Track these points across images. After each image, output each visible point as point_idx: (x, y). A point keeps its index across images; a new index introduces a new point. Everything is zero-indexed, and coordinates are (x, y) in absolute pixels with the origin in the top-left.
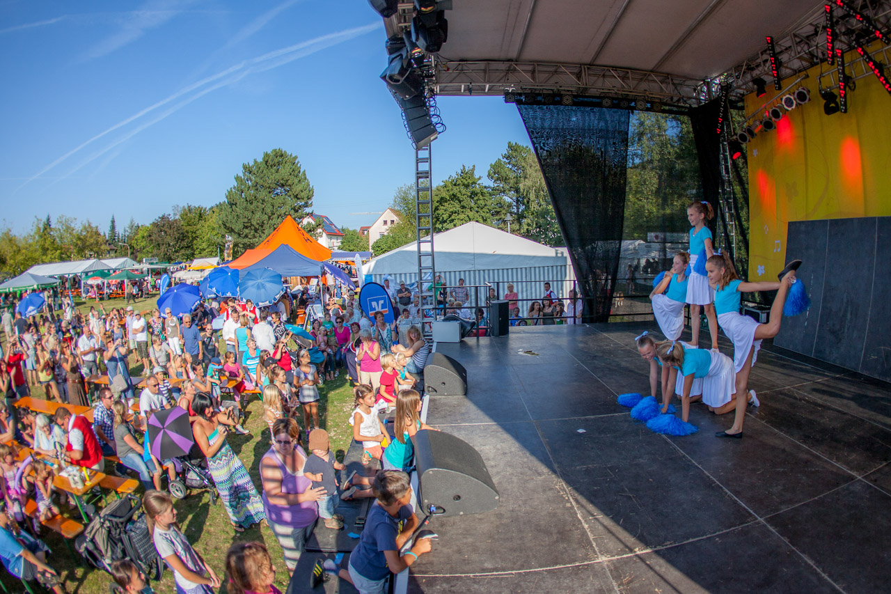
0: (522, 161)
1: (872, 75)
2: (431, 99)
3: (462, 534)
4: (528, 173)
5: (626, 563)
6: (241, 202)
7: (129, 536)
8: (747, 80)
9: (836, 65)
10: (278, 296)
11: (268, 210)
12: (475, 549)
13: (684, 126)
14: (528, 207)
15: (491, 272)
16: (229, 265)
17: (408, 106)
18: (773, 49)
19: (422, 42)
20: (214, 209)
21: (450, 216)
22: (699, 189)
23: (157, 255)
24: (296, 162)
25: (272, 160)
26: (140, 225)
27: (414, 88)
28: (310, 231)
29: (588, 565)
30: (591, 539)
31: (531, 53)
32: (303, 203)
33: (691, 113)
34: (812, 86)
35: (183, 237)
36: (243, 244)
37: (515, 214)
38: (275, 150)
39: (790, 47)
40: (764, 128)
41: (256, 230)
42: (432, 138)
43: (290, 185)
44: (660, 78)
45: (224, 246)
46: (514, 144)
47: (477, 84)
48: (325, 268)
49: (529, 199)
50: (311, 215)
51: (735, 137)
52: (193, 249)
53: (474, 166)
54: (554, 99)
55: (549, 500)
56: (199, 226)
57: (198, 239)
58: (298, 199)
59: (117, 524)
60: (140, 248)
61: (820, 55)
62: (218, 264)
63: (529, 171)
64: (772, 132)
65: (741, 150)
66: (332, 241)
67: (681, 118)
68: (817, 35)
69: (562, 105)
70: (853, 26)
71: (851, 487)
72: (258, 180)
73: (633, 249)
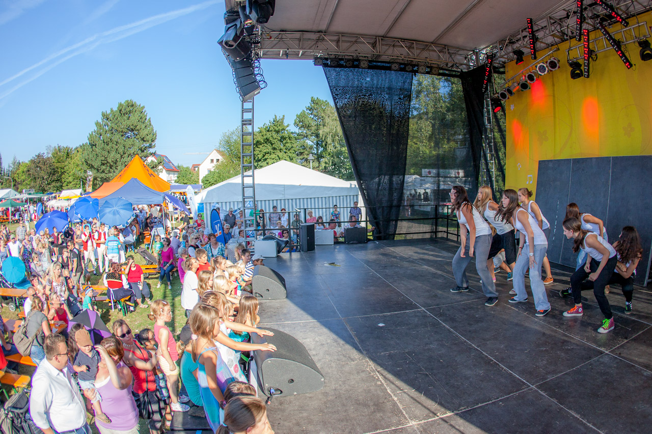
0: (322, 112)
1: (612, 50)
2: (256, 61)
3: (298, 410)
4: (327, 122)
5: (432, 425)
6: (99, 143)
7: (28, 424)
8: (508, 51)
9: (582, 41)
10: (130, 220)
11: (121, 150)
12: (310, 422)
13: (454, 86)
14: (325, 149)
15: (298, 200)
16: (91, 195)
17: (238, 66)
18: (532, 27)
19: (254, 15)
20: (79, 149)
21: (264, 156)
22: (465, 135)
23: (34, 187)
24: (144, 111)
25: (125, 110)
26: (21, 162)
27: (243, 51)
28: (153, 167)
29: (402, 429)
30: (401, 409)
31: (338, 26)
32: (148, 145)
33: (462, 76)
34: (562, 57)
35: (54, 172)
36: (101, 178)
37: (315, 154)
38: (127, 101)
39: (545, 27)
40: (521, 89)
41: (111, 167)
42: (256, 93)
43: (138, 130)
44: (439, 48)
45: (86, 180)
46: (316, 99)
47: (293, 50)
48: (166, 197)
49: (327, 142)
50: (154, 154)
51: (496, 95)
52: (61, 182)
53: (284, 116)
54: (354, 63)
55: (363, 380)
56: (66, 163)
57: (66, 174)
58: (144, 141)
59: (18, 414)
60: (21, 181)
61: (570, 34)
62: (81, 194)
63: (327, 120)
64: (527, 91)
65: (501, 105)
66: (170, 175)
67: (452, 79)
68: (568, 18)
69: (359, 68)
70: (598, 12)
71: (601, 360)
72: (113, 125)
73: (411, 182)
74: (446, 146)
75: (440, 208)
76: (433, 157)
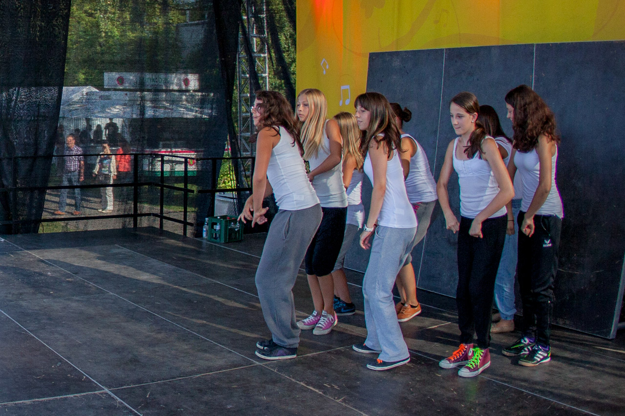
73: (80, 101)
74: (160, 21)
75: (146, 161)
76: (129, 44)
